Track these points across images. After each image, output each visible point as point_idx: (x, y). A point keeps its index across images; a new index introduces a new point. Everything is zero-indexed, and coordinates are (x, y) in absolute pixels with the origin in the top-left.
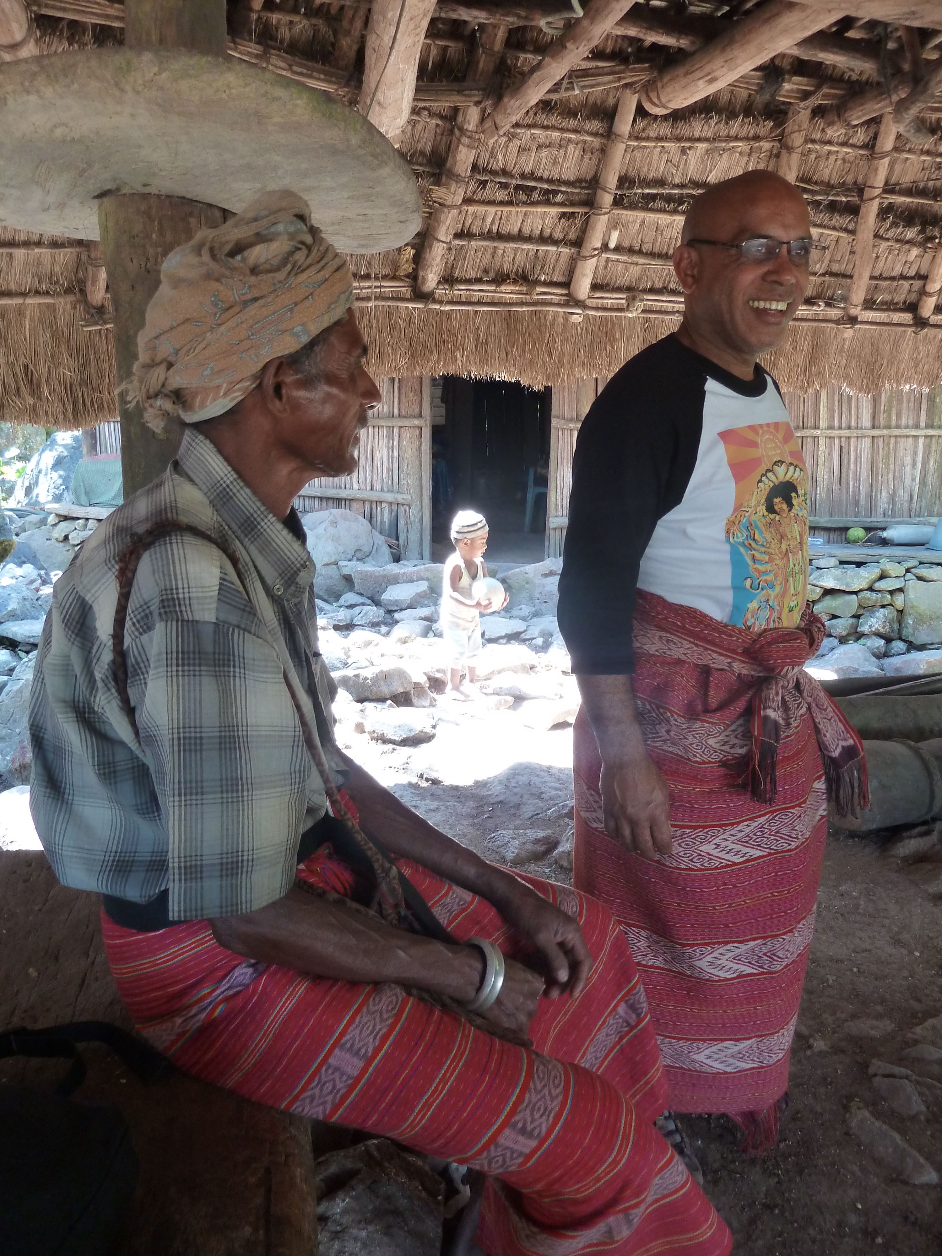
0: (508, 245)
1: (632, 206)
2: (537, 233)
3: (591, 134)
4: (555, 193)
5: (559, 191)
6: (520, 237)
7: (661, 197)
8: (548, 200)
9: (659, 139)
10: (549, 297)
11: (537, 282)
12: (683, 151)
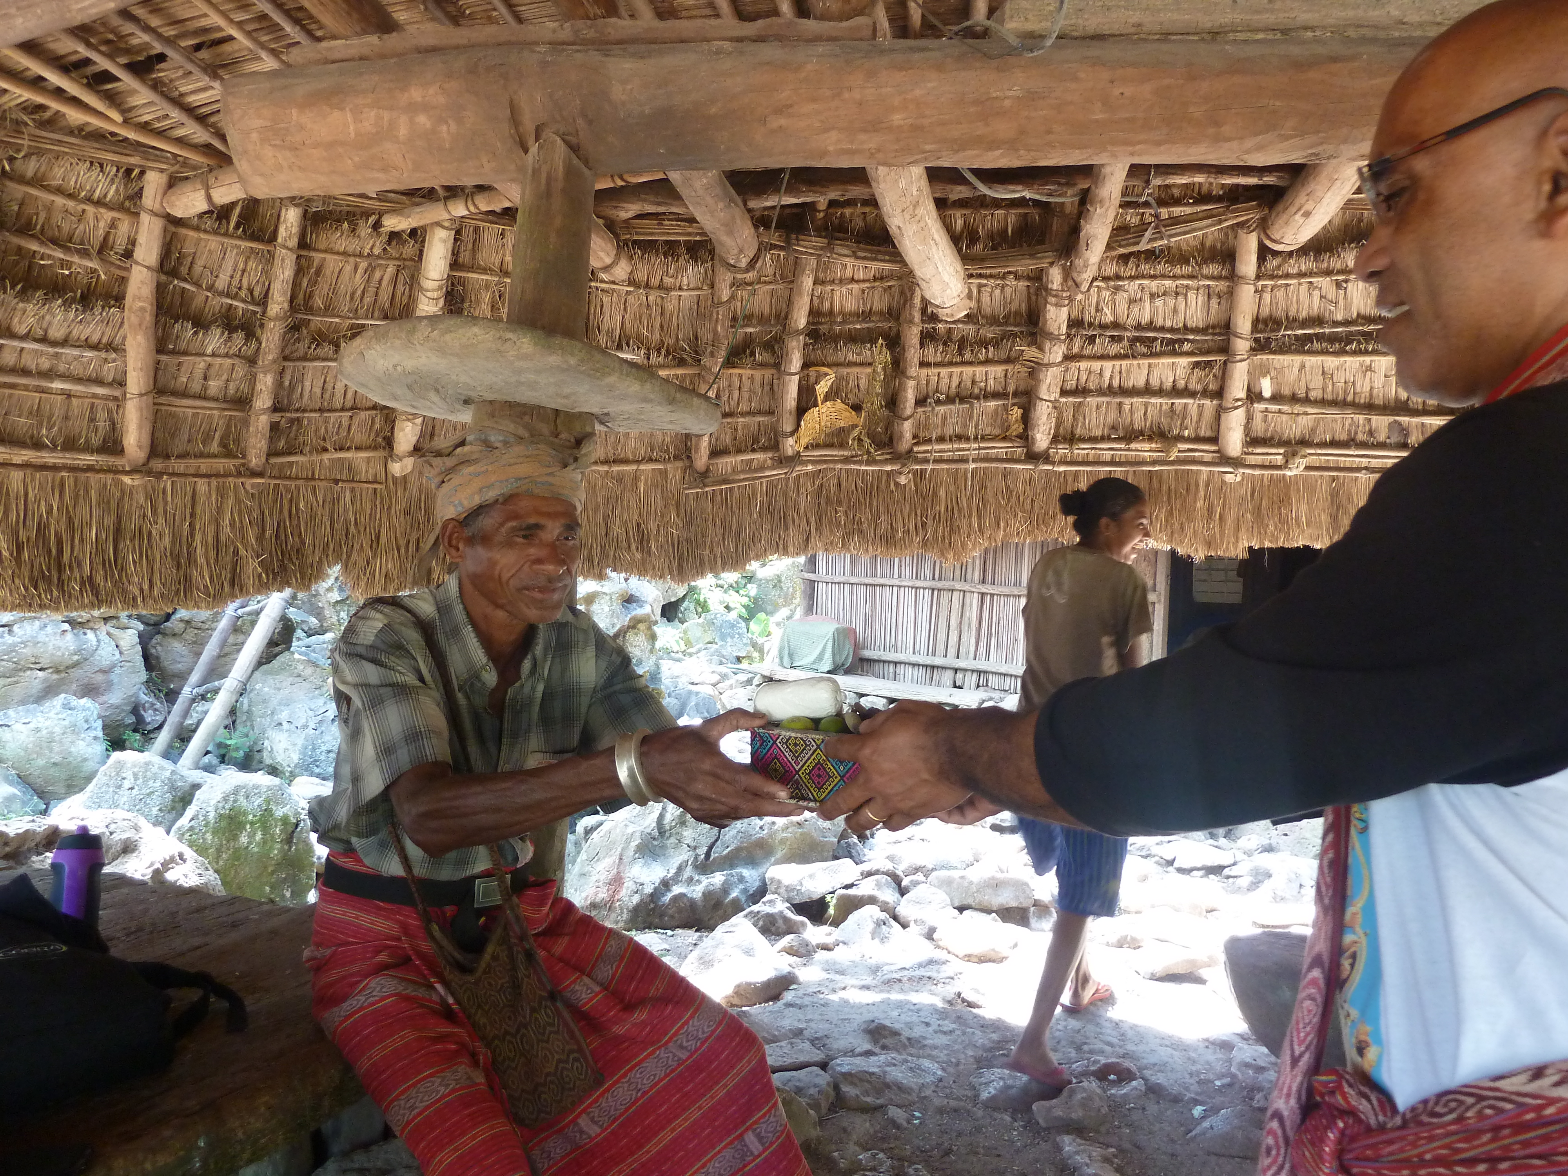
0: (1135, 400)
1: (1283, 349)
2: (1168, 384)
3: (1212, 278)
4: (1181, 342)
5: (1188, 340)
6: (1148, 391)
7: (1319, 337)
8: (1174, 349)
9: (1301, 275)
10: (1196, 454)
11: (1180, 438)
12: (1338, 285)
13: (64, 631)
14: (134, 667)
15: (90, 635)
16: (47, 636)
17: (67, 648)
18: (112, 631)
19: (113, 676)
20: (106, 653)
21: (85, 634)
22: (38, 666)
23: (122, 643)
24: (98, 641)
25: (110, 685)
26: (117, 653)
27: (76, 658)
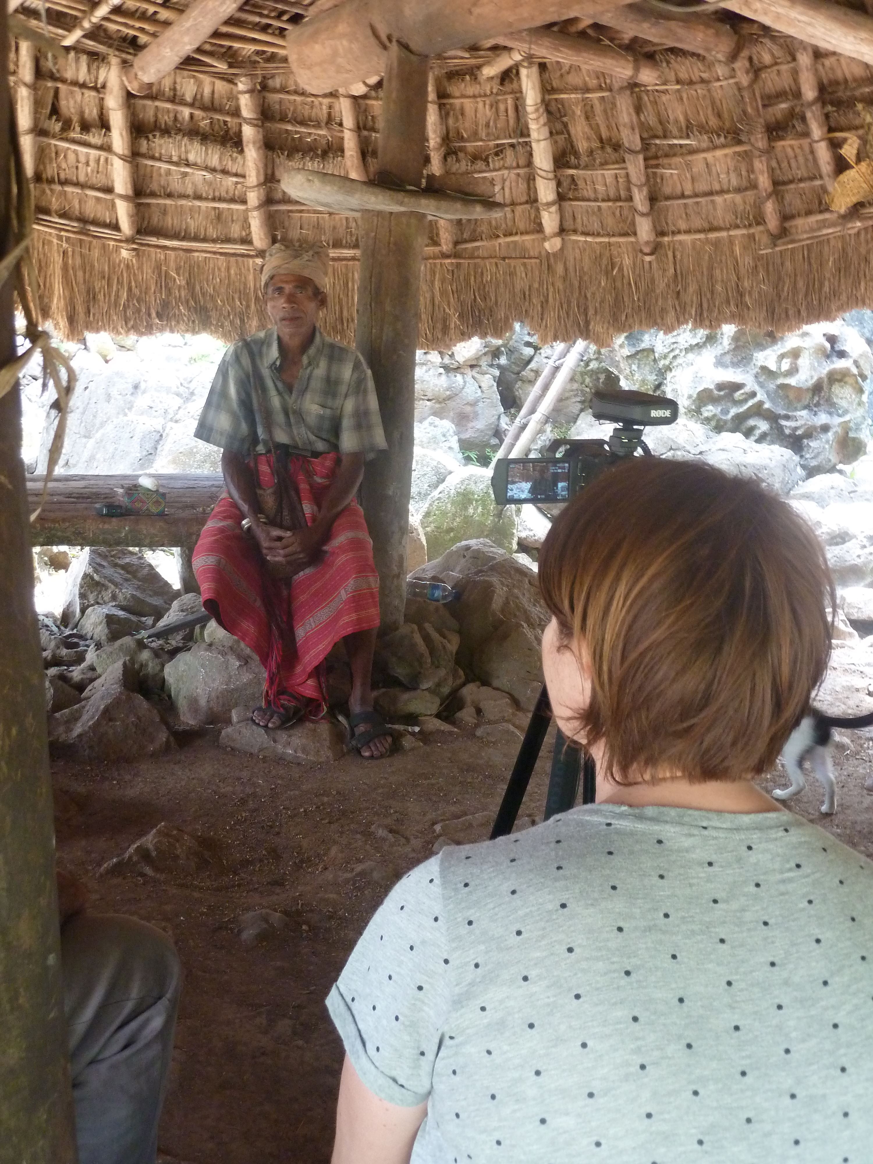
13: (441, 374)
14: (492, 402)
15: (459, 377)
16: (429, 376)
17: (441, 386)
18: (476, 375)
19: (477, 408)
20: (471, 391)
21: (455, 376)
22: (426, 398)
23: (482, 385)
24: (465, 382)
25: (476, 415)
26: (479, 391)
27: (448, 393)
